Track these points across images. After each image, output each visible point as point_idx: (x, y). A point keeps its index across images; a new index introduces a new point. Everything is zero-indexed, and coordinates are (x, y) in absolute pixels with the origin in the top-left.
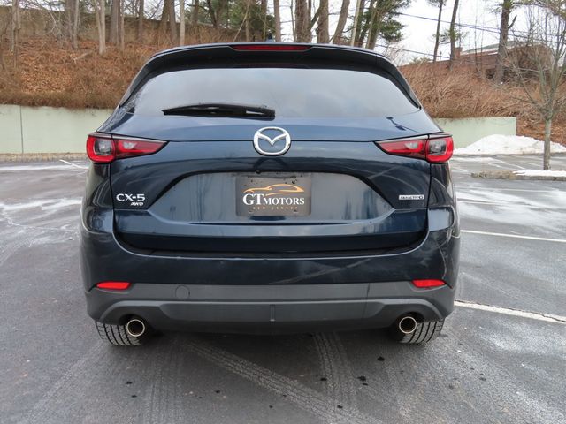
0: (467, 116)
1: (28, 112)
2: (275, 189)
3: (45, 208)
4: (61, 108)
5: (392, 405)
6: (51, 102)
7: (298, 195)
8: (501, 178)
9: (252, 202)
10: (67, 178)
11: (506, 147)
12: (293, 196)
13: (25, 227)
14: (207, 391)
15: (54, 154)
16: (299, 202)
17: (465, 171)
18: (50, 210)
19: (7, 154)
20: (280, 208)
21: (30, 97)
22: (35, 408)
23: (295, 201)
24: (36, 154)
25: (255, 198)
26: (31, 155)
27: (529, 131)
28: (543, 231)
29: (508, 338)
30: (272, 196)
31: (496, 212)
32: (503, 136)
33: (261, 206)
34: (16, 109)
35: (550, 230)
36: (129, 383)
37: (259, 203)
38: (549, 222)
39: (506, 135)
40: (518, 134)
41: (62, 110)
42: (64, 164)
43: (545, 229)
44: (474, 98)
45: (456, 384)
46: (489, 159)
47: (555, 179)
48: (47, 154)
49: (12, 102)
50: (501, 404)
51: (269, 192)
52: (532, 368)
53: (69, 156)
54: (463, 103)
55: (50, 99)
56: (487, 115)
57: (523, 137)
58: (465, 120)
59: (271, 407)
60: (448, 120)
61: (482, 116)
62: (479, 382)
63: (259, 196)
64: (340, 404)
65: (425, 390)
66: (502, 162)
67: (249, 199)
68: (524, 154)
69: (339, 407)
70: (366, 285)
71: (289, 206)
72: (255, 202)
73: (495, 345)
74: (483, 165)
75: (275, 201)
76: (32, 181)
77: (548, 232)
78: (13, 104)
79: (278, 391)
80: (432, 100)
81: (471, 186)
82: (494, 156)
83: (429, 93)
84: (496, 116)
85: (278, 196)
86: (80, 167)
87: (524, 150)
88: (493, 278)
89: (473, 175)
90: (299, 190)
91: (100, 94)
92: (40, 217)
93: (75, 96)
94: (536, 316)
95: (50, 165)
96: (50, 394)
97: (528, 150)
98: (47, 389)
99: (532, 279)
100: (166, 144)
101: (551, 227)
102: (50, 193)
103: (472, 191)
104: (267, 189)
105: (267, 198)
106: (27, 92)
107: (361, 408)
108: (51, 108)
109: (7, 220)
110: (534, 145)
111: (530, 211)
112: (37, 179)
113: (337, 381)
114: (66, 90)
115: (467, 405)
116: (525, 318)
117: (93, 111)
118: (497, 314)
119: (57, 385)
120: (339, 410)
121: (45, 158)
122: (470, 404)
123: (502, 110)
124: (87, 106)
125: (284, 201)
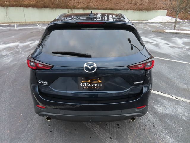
0: (153, 10)
1: (25, 9)
2: (91, 81)
3: (31, 45)
4: (35, 8)
5: (126, 138)
6: (32, 6)
7: (99, 83)
8: (161, 32)
9: (84, 85)
10: (38, 32)
11: (163, 20)
12: (97, 83)
13: (24, 53)
14: (72, 130)
15: (34, 22)
16: (100, 85)
17: (150, 29)
18: (32, 46)
19: (21, 22)
20: (93, 87)
21: (25, 4)
22: (22, 136)
23: (98, 85)
24: (29, 22)
25: (85, 84)
26: (28, 22)
27: (170, 15)
28: (173, 57)
29: (162, 107)
30: (90, 84)
31: (159, 48)
32: (162, 16)
33: (87, 87)
34: (22, 8)
35: (175, 56)
36: (50, 125)
37: (86, 86)
38: (175, 53)
39: (163, 16)
40: (167, 16)
41: (35, 9)
42: (37, 26)
43: (174, 56)
44: (155, 4)
45: (146, 128)
46: (158, 24)
47: (177, 33)
48: (32, 22)
49: (20, 6)
50: (159, 138)
51: (89, 82)
52: (169, 121)
53: (38, 23)
54: (152, 6)
55: (31, 5)
56: (158, 9)
57: (168, 17)
58: (151, 11)
59: (90, 137)
60: (147, 11)
61: (157, 10)
62: (153, 127)
63: (86, 83)
64: (111, 137)
65: (136, 131)
66: (162, 26)
67: (82, 84)
68: (168, 22)
69: (111, 138)
70: (121, 110)
71: (96, 87)
72: (85, 85)
73: (158, 110)
74: (156, 27)
75: (92, 85)
76: (28, 33)
77: (174, 57)
78: (21, 7)
79: (93, 130)
80: (142, 5)
81: (152, 36)
82: (159, 23)
83: (142, 2)
84: (161, 10)
85: (93, 84)
86: (41, 27)
87: (168, 21)
88: (158, 78)
89: (153, 31)
90: (100, 81)
91: (46, 3)
92: (29, 49)
93: (39, 4)
94: (170, 97)
95: (33, 26)
96: (27, 130)
97: (169, 21)
98: (26, 128)
99: (169, 79)
100: (53, 67)
101: (175, 55)
102: (33, 38)
103: (152, 38)
104: (89, 81)
105: (89, 84)
106: (25, 3)
107: (117, 139)
108: (32, 8)
109: (20, 50)
110: (171, 19)
111: (169, 48)
112: (29, 32)
113: (110, 126)
114: (36, 2)
115: (149, 138)
116: (167, 97)
117: (44, 9)
118: (158, 95)
119: (29, 126)
120: (110, 139)
121: (32, 23)
122: (150, 138)
123: (163, 8)
124: (42, 7)
125: (95, 85)
